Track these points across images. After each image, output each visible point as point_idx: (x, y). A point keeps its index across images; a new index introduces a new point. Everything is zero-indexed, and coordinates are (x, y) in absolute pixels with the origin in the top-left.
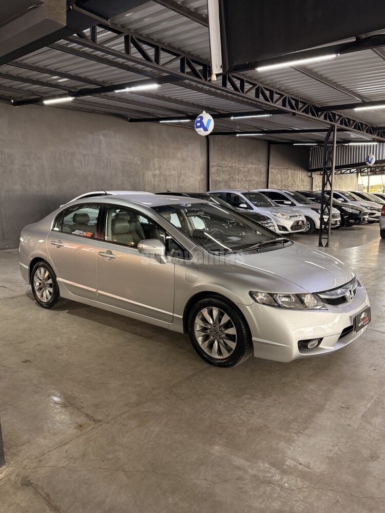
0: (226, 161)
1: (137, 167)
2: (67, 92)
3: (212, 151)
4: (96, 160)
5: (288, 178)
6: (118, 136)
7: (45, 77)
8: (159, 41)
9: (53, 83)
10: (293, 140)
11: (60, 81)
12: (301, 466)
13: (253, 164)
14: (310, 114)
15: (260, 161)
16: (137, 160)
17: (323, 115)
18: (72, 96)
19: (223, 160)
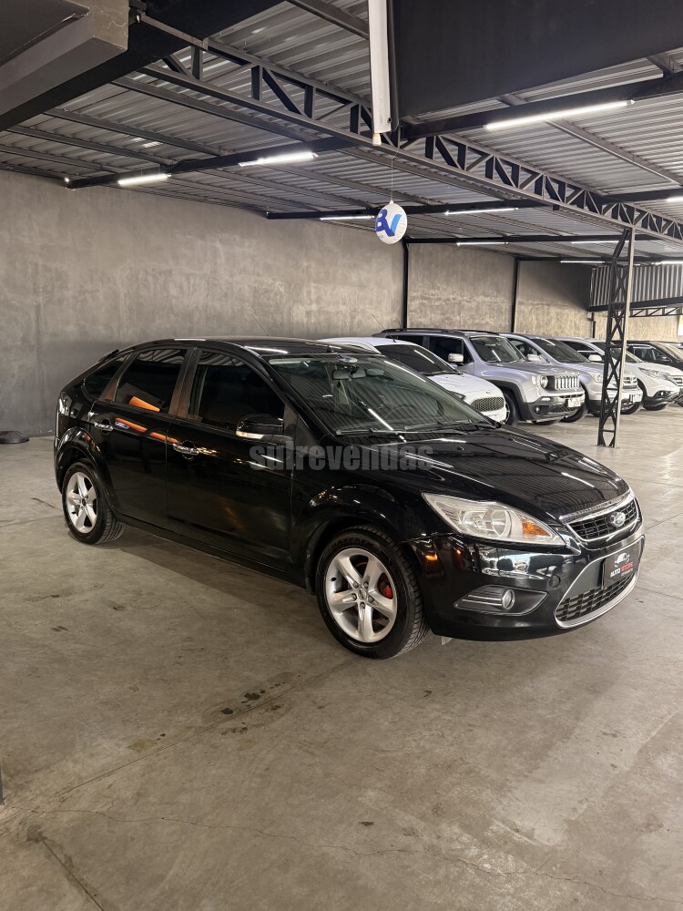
0: (438, 289)
1: (279, 297)
2: (159, 165)
3: (413, 270)
4: (208, 284)
5: (550, 321)
6: (247, 243)
7: (118, 138)
8: (313, 76)
9: (135, 148)
10: (559, 254)
11: (147, 145)
12: (516, 834)
13: (487, 296)
14: (586, 208)
15: (498, 292)
16: (279, 286)
17: (611, 210)
18: (167, 172)
19: (433, 288)
